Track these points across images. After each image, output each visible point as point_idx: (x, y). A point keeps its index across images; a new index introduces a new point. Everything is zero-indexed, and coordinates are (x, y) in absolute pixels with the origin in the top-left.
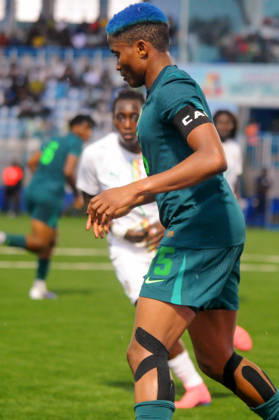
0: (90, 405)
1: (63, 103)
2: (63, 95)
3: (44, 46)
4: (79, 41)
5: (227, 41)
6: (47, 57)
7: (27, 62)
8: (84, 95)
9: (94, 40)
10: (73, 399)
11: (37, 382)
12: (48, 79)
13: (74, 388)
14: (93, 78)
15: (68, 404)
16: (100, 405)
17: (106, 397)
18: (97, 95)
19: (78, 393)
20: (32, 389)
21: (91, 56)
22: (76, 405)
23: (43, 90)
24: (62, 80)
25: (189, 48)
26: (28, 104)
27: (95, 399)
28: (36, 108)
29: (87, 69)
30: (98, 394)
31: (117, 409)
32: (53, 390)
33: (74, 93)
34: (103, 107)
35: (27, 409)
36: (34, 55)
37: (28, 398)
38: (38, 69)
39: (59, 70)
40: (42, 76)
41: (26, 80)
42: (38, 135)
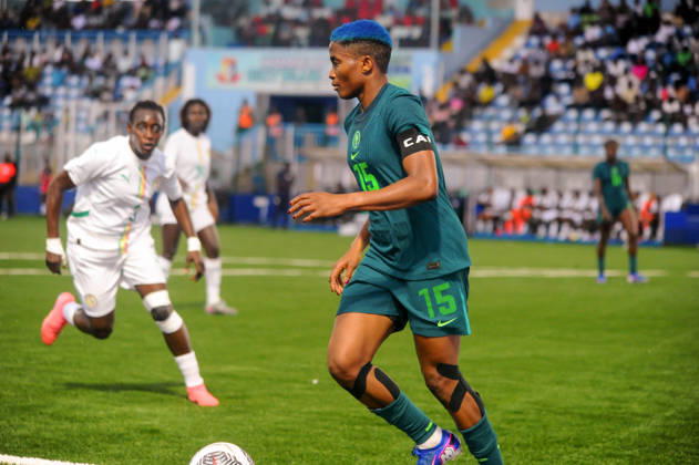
0: (91, 426)
1: (61, 91)
2: (62, 82)
3: (38, 28)
4: (79, 22)
5: (244, 22)
6: (42, 40)
7: (20, 45)
8: (85, 81)
9: (95, 21)
10: (72, 420)
11: (31, 402)
12: (45, 64)
13: (73, 408)
14: (95, 63)
15: (67, 425)
16: (103, 426)
17: (110, 417)
18: (99, 81)
19: (78, 413)
20: (25, 409)
21: (93, 39)
22: (75, 427)
23: (40, 76)
24: (59, 65)
25: (201, 29)
26: (21, 93)
27: (96, 420)
28: (31, 97)
29: (87, 54)
30: (101, 413)
31: (122, 430)
32: (50, 411)
33: (74, 80)
34: (107, 96)
35: (20, 432)
36: (29, 38)
37: (23, 419)
38: (33, 54)
39: (57, 55)
40: (37, 61)
41: (20, 66)
42: (34, 127)
